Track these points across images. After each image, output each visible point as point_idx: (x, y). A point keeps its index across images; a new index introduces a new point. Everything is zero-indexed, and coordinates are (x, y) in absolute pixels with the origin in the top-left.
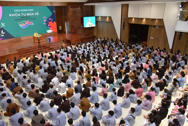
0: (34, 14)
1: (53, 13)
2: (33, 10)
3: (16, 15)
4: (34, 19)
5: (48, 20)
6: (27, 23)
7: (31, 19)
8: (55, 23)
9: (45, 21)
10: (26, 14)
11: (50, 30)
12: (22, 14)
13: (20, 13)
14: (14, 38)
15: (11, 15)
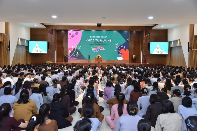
0: (107, 41)
1: (127, 41)
2: (106, 37)
3: (91, 40)
4: (106, 45)
5: (120, 47)
6: (99, 48)
7: (103, 45)
8: (128, 51)
9: (117, 48)
10: (100, 40)
11: (121, 57)
12: (96, 40)
13: (95, 39)
14: (86, 59)
15: (87, 40)
